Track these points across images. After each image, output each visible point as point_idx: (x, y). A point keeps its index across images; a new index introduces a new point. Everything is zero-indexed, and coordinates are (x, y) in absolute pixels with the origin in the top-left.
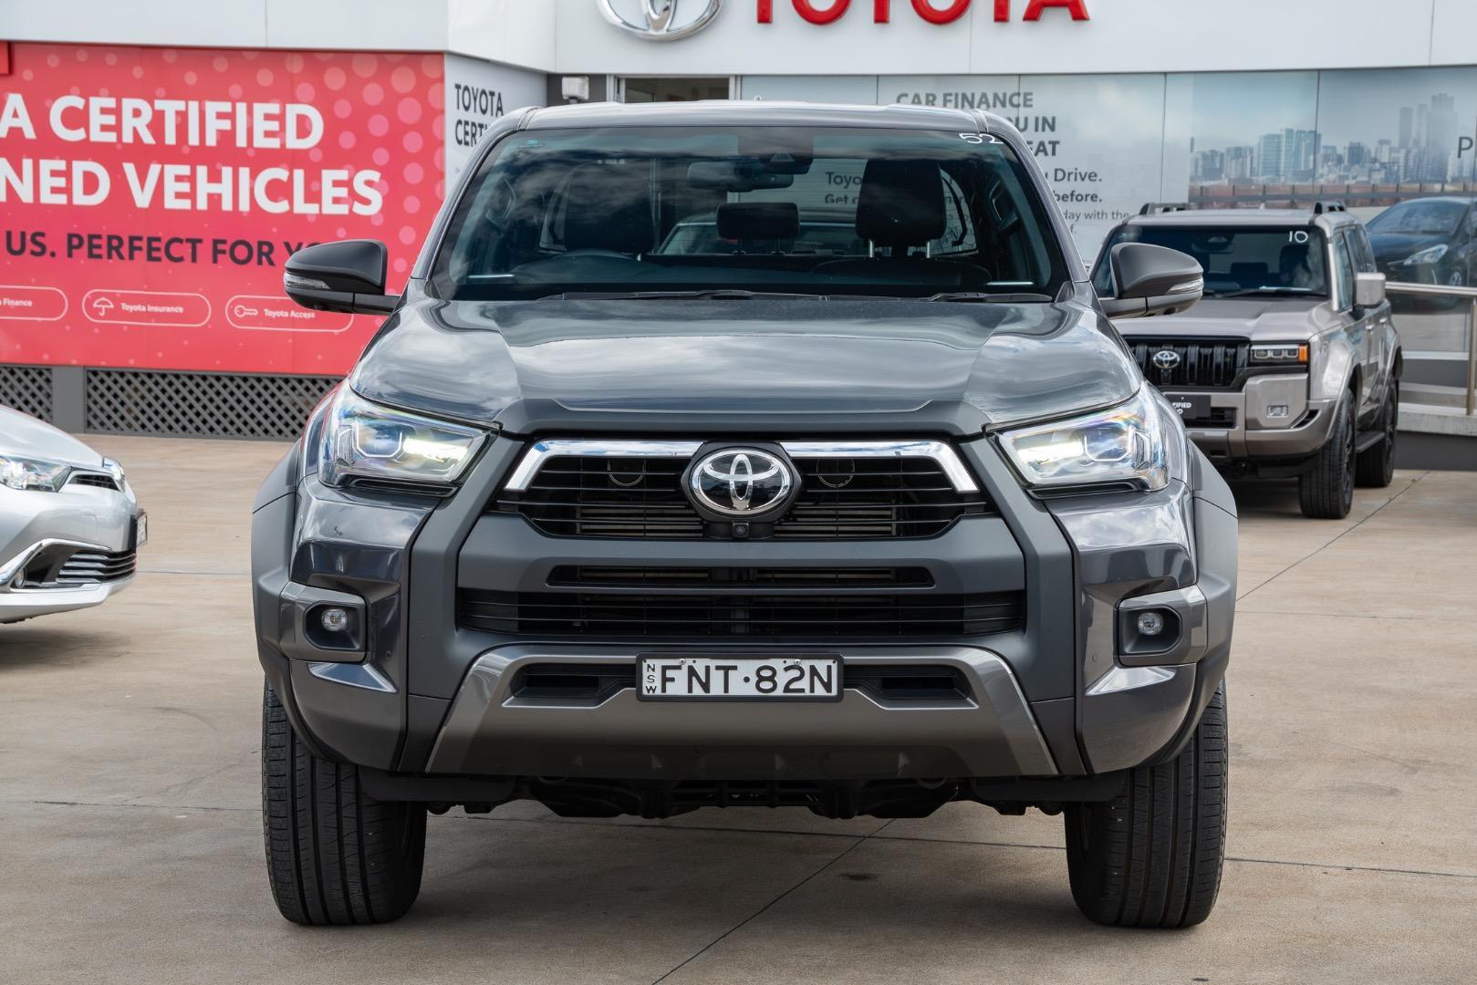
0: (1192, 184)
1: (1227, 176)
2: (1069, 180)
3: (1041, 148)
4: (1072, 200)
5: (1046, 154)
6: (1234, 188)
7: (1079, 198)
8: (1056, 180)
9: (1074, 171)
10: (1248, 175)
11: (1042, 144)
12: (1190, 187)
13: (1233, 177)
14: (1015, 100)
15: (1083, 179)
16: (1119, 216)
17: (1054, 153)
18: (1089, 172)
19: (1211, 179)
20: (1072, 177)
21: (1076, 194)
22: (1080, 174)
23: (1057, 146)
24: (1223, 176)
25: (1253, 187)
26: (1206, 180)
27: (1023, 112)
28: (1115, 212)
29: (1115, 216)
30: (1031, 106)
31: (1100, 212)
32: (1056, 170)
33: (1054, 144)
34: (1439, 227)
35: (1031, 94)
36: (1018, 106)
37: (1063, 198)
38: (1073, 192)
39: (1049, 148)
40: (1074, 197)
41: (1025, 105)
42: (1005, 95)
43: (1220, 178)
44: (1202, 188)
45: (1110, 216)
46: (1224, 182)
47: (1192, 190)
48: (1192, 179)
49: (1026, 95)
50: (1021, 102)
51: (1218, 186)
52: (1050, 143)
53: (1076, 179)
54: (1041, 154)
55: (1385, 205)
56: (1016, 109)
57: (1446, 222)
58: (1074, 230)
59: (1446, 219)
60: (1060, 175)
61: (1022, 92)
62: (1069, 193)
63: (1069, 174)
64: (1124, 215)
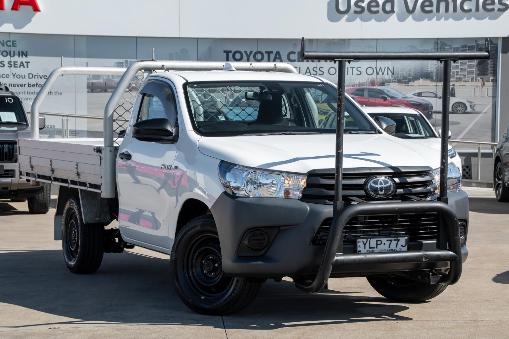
0: (88, 81)
1: (102, 79)
2: (35, 78)
3: (22, 64)
4: (37, 87)
5: (24, 67)
6: (105, 83)
7: (40, 86)
8: (29, 78)
9: (37, 75)
10: (111, 78)
11: (22, 62)
12: (87, 82)
13: (105, 79)
14: (8, 44)
15: (41, 78)
16: (58, 94)
17: (27, 67)
18: (44, 75)
19: (96, 80)
20: (36, 77)
21: (38, 84)
22: (40, 76)
23: (29, 64)
24: (101, 78)
25: (113, 83)
26: (94, 79)
27: (12, 49)
29: (56, 94)
30: (16, 46)
31: (49, 92)
32: (29, 74)
33: (27, 63)
35: (16, 41)
36: (10, 46)
37: (33, 86)
38: (37, 83)
39: (25, 64)
40: (38, 86)
41: (13, 46)
42: (3, 41)
43: (99, 79)
44: (92, 83)
45: (54, 94)
46: (102, 81)
47: (88, 84)
48: (88, 79)
49: (13, 41)
50: (11, 44)
51: (99, 82)
52: (26, 62)
53: (38, 78)
54: (22, 67)
56: (9, 47)
60: (31, 76)
61: (11, 40)
62: (35, 84)
63: (35, 76)
64: (60, 94)
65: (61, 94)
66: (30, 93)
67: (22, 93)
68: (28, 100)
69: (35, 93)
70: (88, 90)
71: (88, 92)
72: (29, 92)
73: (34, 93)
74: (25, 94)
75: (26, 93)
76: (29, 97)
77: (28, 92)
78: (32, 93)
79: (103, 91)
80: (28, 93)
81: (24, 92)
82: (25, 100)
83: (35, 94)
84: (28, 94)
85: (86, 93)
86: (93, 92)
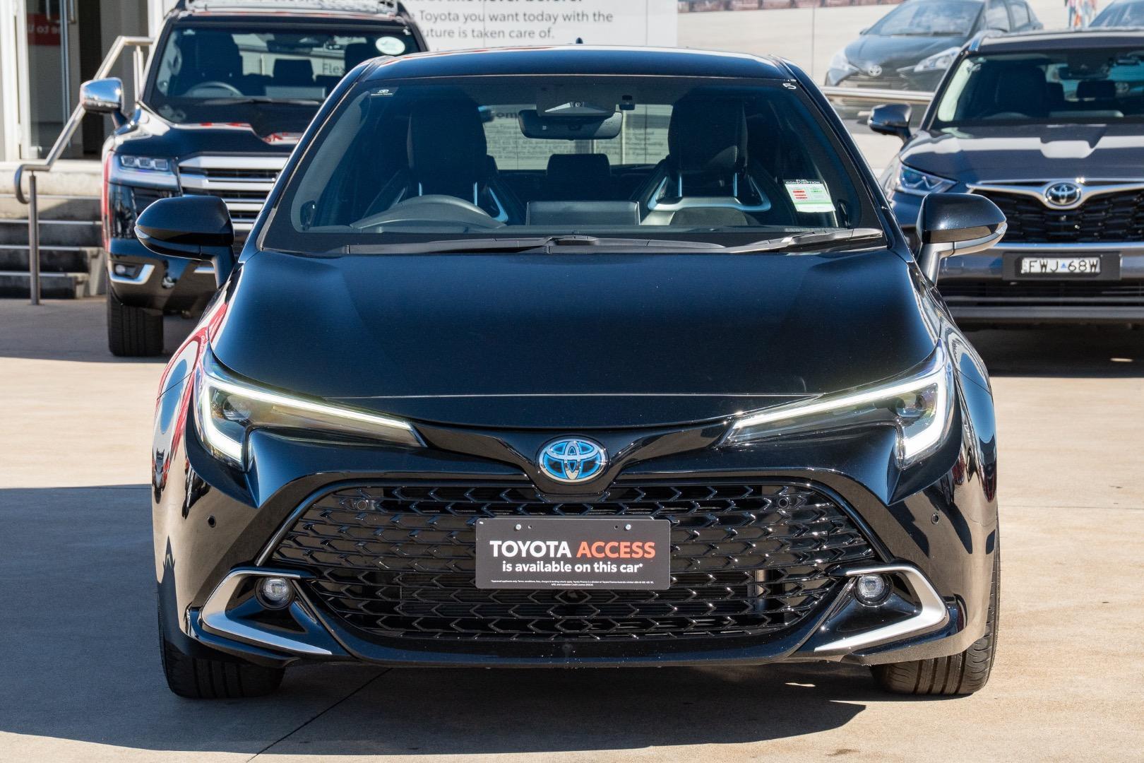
16: (601, 18)
28: (597, 13)
29: (597, 18)
31: (580, 13)
34: (952, 28)
45: (591, 18)
55: (893, 3)
57: (959, 21)
58: (551, 34)
59: (959, 18)
64: (607, 17)
65: (609, 18)
66: (532, 18)
67: (510, 18)
68: (525, 36)
69: (542, 16)
70: (680, 7)
71: (681, 11)
72: (528, 13)
73: (540, 18)
74: (517, 20)
75: (521, 17)
76: (529, 30)
77: (525, 15)
78: (536, 18)
79: (722, 8)
80: (527, 18)
81: (517, 15)
82: (517, 36)
83: (542, 20)
84: (525, 20)
85: (675, 15)
86: (695, 12)
